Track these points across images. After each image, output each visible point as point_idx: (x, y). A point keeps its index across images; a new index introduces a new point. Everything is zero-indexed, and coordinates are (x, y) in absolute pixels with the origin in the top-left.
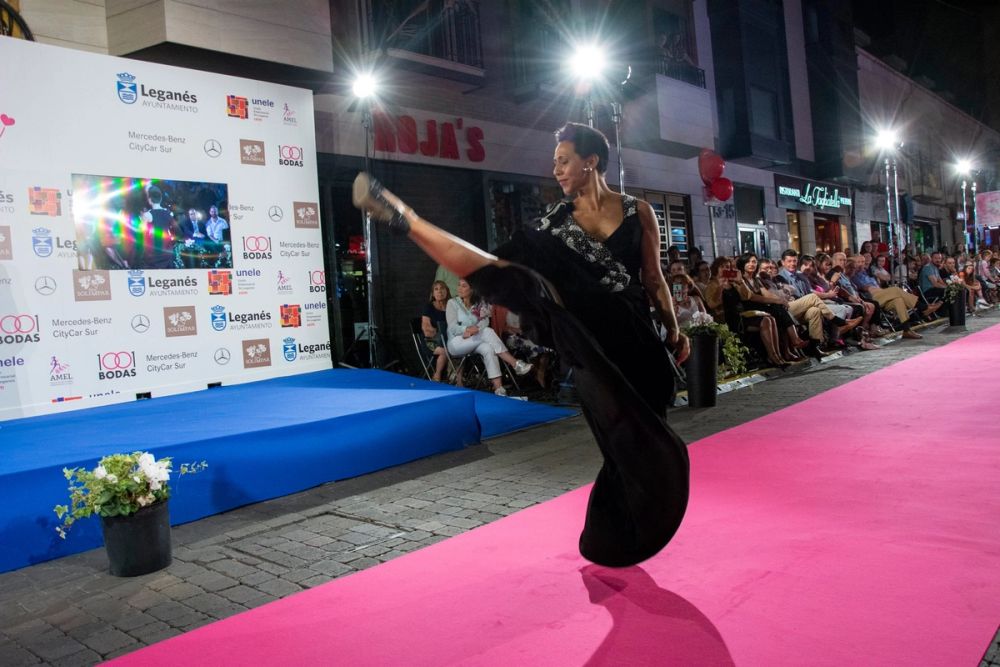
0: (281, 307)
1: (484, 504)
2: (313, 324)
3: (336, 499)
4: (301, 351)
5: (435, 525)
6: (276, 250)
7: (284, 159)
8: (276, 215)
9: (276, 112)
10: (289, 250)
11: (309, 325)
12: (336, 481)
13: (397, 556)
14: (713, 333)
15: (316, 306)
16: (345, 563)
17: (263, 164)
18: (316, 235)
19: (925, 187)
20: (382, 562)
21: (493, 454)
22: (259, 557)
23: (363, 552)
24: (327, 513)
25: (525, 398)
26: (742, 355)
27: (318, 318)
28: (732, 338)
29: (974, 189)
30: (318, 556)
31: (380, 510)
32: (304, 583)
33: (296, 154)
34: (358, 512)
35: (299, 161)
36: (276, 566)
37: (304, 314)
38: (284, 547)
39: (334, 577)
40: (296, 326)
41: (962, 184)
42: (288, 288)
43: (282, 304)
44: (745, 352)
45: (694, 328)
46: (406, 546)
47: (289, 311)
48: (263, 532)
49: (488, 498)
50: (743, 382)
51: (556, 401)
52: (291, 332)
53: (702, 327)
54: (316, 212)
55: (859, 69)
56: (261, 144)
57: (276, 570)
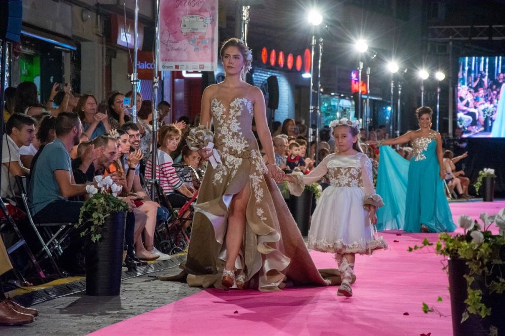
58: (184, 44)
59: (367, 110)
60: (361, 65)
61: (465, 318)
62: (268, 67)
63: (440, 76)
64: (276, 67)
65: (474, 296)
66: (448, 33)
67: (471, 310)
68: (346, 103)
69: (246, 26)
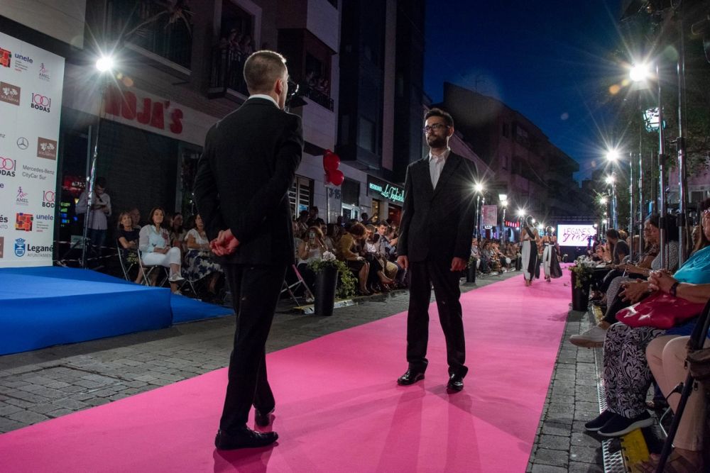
0: (18, 215)
1: (183, 366)
2: (42, 231)
3: (66, 357)
4: (29, 250)
5: (148, 377)
6: (19, 171)
7: (35, 104)
8: (23, 144)
9: (34, 69)
10: (30, 172)
11: (38, 231)
12: (64, 344)
13: (123, 397)
14: (336, 267)
15: (45, 218)
16: (82, 401)
17: (18, 104)
18: (52, 165)
20: (112, 401)
21: (182, 334)
22: (6, 395)
23: (96, 393)
24: (59, 366)
25: (200, 300)
26: (353, 283)
27: (46, 227)
28: (347, 271)
29: (483, 202)
30: (58, 395)
31: (104, 366)
32: (50, 414)
33: (45, 102)
34: (86, 367)
35: (47, 107)
36: (23, 402)
37: (35, 222)
38: (29, 388)
39: (74, 410)
40: (27, 230)
42: (25, 201)
43: (19, 213)
44: (355, 282)
45: (323, 262)
46: (129, 391)
47: (24, 218)
48: (5, 377)
49: (186, 362)
50: (348, 302)
51: (222, 304)
52: (23, 234)
53: (329, 262)
54: (56, 147)
56: (18, 89)
57: (23, 404)
58: (488, 219)
61: (576, 287)
62: (507, 226)
64: (510, 227)
65: (578, 282)
66: (555, 218)
67: (577, 285)
69: (504, 215)
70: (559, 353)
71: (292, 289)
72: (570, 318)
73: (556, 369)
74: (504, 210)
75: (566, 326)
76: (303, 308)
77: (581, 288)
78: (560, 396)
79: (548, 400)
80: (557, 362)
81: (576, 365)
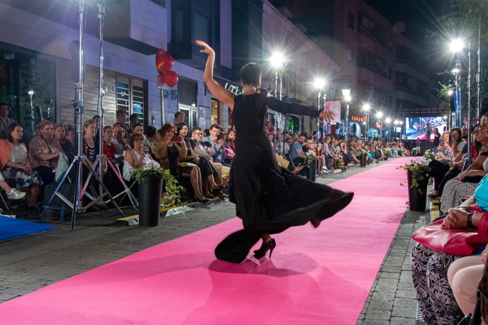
14: (159, 175)
19: (296, 94)
25: (14, 216)
26: (178, 192)
28: (172, 179)
29: (325, 98)
41: (318, 94)
44: (180, 190)
45: (146, 171)
51: (40, 219)
53: (152, 171)
55: (264, 12)
59: (381, 132)
60: (380, 120)
61: (412, 187)
62: (354, 121)
63: (401, 123)
64: (356, 121)
65: (414, 181)
66: (403, 111)
67: (413, 185)
68: (375, 131)
69: (348, 111)
70: (385, 261)
71: (115, 199)
72: (404, 219)
73: (377, 279)
74: (348, 107)
75: (399, 228)
76: (126, 219)
77: (418, 188)
78: (376, 311)
79: (362, 316)
80: (381, 271)
81: (400, 273)
